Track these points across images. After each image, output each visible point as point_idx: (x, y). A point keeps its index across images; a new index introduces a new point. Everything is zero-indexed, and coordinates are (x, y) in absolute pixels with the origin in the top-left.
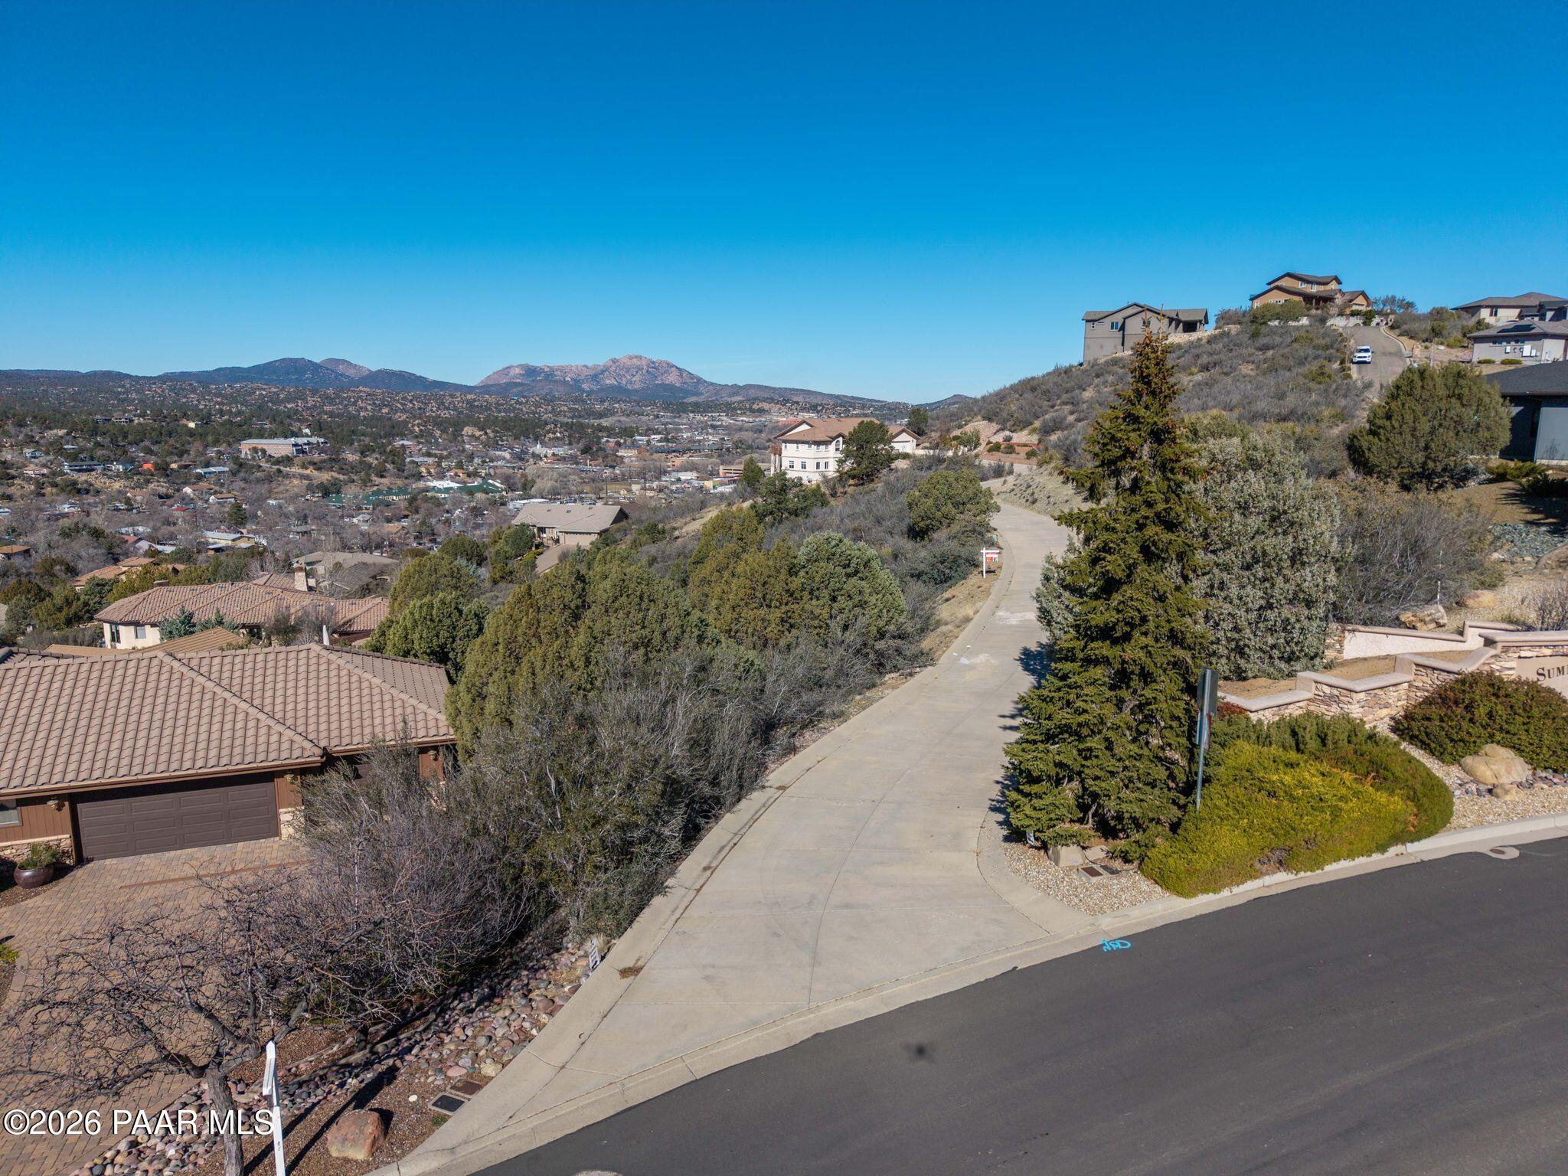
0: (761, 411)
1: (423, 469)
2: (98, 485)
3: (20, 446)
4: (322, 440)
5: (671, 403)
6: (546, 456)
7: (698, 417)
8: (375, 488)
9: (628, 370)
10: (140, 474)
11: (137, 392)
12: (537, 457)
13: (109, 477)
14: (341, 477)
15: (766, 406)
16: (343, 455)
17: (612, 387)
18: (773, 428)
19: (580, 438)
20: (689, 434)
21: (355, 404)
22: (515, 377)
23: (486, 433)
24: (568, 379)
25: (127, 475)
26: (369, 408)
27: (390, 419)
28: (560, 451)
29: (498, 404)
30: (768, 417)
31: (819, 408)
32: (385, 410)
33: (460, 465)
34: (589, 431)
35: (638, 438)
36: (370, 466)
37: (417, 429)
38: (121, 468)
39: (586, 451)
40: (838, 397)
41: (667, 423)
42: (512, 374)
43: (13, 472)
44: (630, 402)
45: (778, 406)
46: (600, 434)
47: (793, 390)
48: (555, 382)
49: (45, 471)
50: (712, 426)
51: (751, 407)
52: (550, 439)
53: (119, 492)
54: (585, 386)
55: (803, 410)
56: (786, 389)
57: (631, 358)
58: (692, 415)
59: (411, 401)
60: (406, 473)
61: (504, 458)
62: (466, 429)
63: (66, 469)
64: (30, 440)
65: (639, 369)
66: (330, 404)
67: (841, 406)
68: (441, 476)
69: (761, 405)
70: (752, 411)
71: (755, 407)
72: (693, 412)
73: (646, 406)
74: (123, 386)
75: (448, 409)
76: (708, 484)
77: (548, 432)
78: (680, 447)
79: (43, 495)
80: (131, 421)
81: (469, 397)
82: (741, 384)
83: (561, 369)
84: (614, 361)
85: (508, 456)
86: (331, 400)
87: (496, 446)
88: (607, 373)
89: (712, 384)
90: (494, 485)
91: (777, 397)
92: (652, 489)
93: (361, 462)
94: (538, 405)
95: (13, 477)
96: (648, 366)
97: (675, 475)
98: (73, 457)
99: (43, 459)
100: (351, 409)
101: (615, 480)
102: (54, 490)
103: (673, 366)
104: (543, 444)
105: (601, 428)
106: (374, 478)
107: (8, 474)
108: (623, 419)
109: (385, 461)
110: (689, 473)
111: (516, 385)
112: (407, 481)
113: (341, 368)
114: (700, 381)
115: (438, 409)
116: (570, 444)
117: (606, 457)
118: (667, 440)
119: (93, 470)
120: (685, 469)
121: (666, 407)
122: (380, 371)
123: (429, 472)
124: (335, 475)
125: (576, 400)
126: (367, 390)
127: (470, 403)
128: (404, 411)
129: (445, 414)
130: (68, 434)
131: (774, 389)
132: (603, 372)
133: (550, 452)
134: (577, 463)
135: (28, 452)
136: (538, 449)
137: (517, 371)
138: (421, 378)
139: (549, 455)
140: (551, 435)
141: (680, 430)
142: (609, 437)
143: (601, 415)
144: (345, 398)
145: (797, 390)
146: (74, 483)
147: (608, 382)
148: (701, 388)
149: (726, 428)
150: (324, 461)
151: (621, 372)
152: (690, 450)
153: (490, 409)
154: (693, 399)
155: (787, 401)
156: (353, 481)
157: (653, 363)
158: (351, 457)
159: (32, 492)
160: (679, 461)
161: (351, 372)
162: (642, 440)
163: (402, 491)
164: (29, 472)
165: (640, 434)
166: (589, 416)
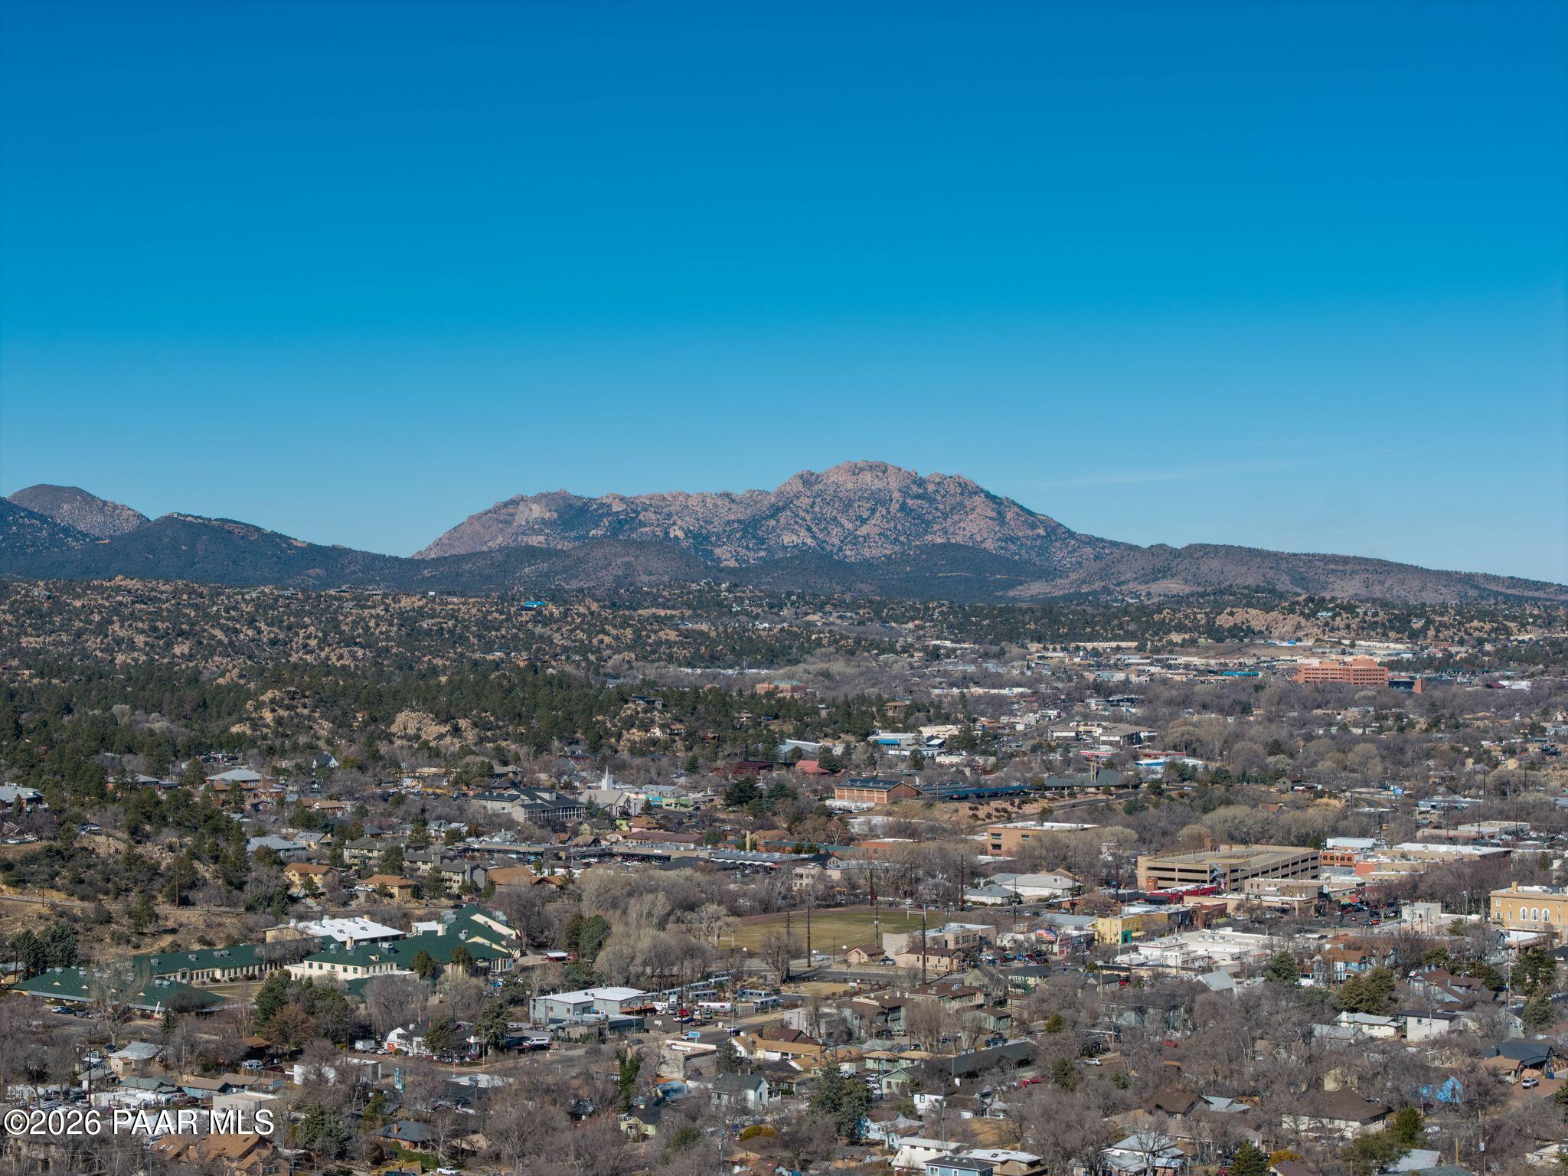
0: (1243, 634)
1: (293, 875)
4: (29, 793)
5: (976, 612)
6: (625, 815)
7: (1057, 655)
8: (166, 941)
9: (848, 505)
12: (602, 817)
14: (77, 906)
15: (1256, 618)
16: (84, 840)
17: (802, 550)
18: (1284, 699)
19: (719, 740)
20: (1031, 718)
21: (101, 629)
22: (530, 529)
23: (456, 731)
24: (676, 532)
26: (140, 640)
27: (195, 679)
28: (665, 797)
29: (484, 624)
30: (1265, 655)
31: (1417, 624)
32: (181, 649)
33: (394, 863)
34: (744, 717)
35: (885, 736)
36: (154, 871)
37: (268, 716)
39: (741, 796)
40: (1469, 579)
41: (965, 680)
42: (520, 519)
44: (854, 606)
45: (1294, 619)
46: (774, 726)
47: (1335, 559)
48: (641, 545)
50: (1101, 689)
51: (1210, 622)
52: (635, 750)
54: (726, 555)
55: (1367, 629)
56: (1311, 559)
57: (856, 470)
58: (1034, 647)
59: (251, 622)
60: (249, 893)
61: (509, 824)
62: (401, 718)
65: (879, 500)
66: (39, 630)
67: (1482, 616)
68: (341, 902)
69: (1241, 615)
70: (1217, 634)
71: (1224, 620)
72: (1039, 639)
73: (902, 619)
75: (350, 642)
76: (1109, 929)
77: (629, 723)
78: (1010, 776)
81: (405, 603)
82: (1179, 544)
83: (660, 505)
84: (808, 480)
85: (519, 814)
86: (36, 617)
87: (488, 782)
88: (784, 517)
89: (1091, 541)
90: (487, 932)
91: (1284, 584)
92: (942, 950)
93: (132, 860)
94: (594, 625)
96: (905, 492)
97: (1010, 884)
100: (92, 643)
101: (828, 900)
103: (978, 491)
104: (620, 771)
105: (777, 708)
106: (164, 908)
108: (838, 667)
109: (194, 855)
110: (1044, 877)
111: (532, 554)
112: (251, 919)
113: (65, 514)
114: (1055, 531)
115: (323, 642)
116: (692, 768)
117: (797, 818)
118: (965, 743)
120: (1028, 862)
121: (960, 629)
122: (169, 521)
123: (309, 884)
124: (58, 897)
125: (707, 604)
126: (130, 583)
127: (408, 620)
128: (233, 649)
129: (340, 657)
131: (1277, 558)
132: (775, 511)
133: (638, 797)
134: (715, 839)
136: (606, 791)
137: (537, 511)
138: (277, 540)
139: (635, 810)
140: (636, 735)
141: (1001, 706)
142: (800, 736)
143: (774, 654)
144: (77, 613)
145: (1346, 560)
147: (788, 539)
148: (1059, 554)
149: (1141, 695)
150: (31, 859)
151: (829, 512)
152: (1042, 788)
153: (462, 639)
154: (1037, 588)
155: (1321, 604)
156: (107, 919)
157: (921, 482)
158: (108, 844)
160: (1014, 834)
161: (90, 523)
162: (896, 742)
163: (240, 952)
165: (890, 725)
166: (739, 655)
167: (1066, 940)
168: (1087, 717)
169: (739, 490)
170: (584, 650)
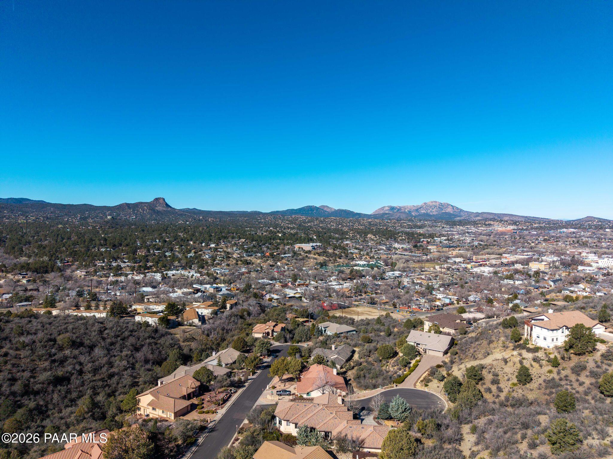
0: (490, 225)
1: (354, 255)
2: (253, 261)
3: (233, 246)
4: (321, 244)
5: (449, 222)
6: (399, 248)
7: (461, 228)
8: (338, 263)
9: (431, 207)
10: (265, 257)
11: (264, 219)
12: (396, 249)
13: (257, 258)
14: (327, 259)
15: (492, 223)
16: (328, 250)
17: (424, 213)
18: (496, 234)
19: (412, 239)
20: (457, 236)
21: (330, 224)
22: (386, 211)
23: (376, 237)
24: (406, 211)
25: (261, 258)
26: (335, 225)
27: (342, 230)
28: (404, 246)
29: (380, 223)
30: (493, 228)
31: (518, 224)
32: (340, 226)
33: (367, 254)
34: (416, 236)
35: (436, 239)
36: (336, 254)
37: (351, 235)
38: (260, 255)
39: (415, 246)
40: (526, 217)
41: (448, 231)
42: (385, 209)
43: (230, 256)
44: (431, 221)
45: (498, 223)
46: (420, 237)
47: (504, 214)
48: (401, 213)
49: (239, 256)
50: (468, 232)
51: (485, 223)
52: (400, 240)
53: (259, 264)
54: (413, 214)
55: (509, 224)
56: (501, 214)
57: (432, 202)
58: (458, 226)
59: (349, 223)
60: (349, 258)
61: (383, 249)
62: (369, 235)
63: (245, 255)
64: (235, 244)
65: (435, 206)
66: (322, 224)
67: (528, 222)
68: (360, 259)
69: (490, 222)
70: (486, 225)
71: (487, 223)
72: (459, 225)
73: (439, 223)
74: (260, 217)
75: (362, 225)
76: (469, 266)
77: (400, 236)
78: (454, 244)
79: (237, 264)
80: (263, 234)
81: (369, 220)
82: (480, 212)
83: (404, 207)
84: (425, 204)
85: (384, 248)
86: (322, 222)
87: (380, 244)
88: (421, 209)
89: (467, 212)
90: (380, 263)
91: (496, 218)
92: (444, 268)
93: (334, 253)
94: (395, 223)
95: (230, 258)
96: (439, 205)
97: (454, 259)
98: (247, 251)
99: (238, 252)
100: (329, 225)
101: (428, 261)
102: (241, 263)
103: (450, 205)
104: (398, 243)
105: (420, 235)
106: (338, 259)
107: (229, 256)
108: (429, 229)
109: (341, 253)
110: (459, 259)
111: (386, 214)
112: (349, 261)
113: (325, 209)
114: (461, 210)
115: (358, 225)
116: (408, 242)
117: (423, 250)
118: (448, 240)
119: (252, 256)
120: (457, 256)
121: (447, 223)
122: (338, 210)
123: (356, 257)
124: (324, 258)
125: (410, 220)
126: (334, 218)
127: (370, 223)
128: (346, 226)
129: (361, 227)
130: (245, 241)
131: (495, 214)
132: (420, 208)
133: (401, 246)
134: (412, 252)
135: (235, 248)
136: (396, 245)
137: (387, 208)
138: (352, 212)
139: (400, 248)
140: (401, 238)
141: (453, 235)
142: (424, 238)
143: (420, 227)
144: (327, 221)
145: (506, 214)
146: (247, 260)
147: (422, 212)
148: (462, 214)
149: (474, 233)
150: (321, 252)
151: (428, 208)
152: (459, 246)
153: (377, 225)
154: (458, 218)
155: (502, 221)
156: (331, 260)
157: (442, 204)
158: (331, 251)
159: (235, 263)
160: (455, 253)
161: (328, 210)
162: (438, 240)
163: (347, 265)
164: (234, 256)
165: (437, 237)
166: (415, 227)
167: (462, 268)
168: (466, 236)
169: (415, 205)
170: (393, 226)
